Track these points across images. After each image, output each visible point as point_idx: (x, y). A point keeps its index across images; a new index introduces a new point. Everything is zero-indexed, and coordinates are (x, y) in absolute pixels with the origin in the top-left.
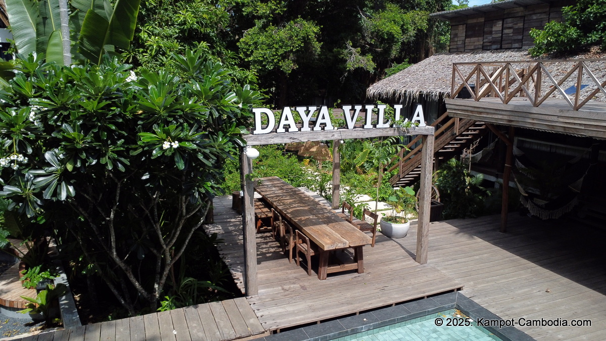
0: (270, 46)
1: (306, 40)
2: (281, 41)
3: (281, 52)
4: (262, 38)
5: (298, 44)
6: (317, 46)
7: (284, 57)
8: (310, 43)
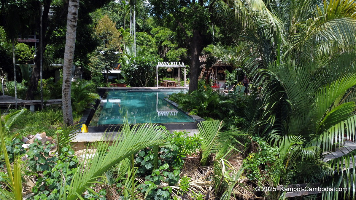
0: (174, 55)
1: (183, 54)
2: (177, 53)
3: (176, 56)
4: (172, 53)
5: (180, 54)
6: (186, 54)
7: (177, 57)
8: (184, 54)
